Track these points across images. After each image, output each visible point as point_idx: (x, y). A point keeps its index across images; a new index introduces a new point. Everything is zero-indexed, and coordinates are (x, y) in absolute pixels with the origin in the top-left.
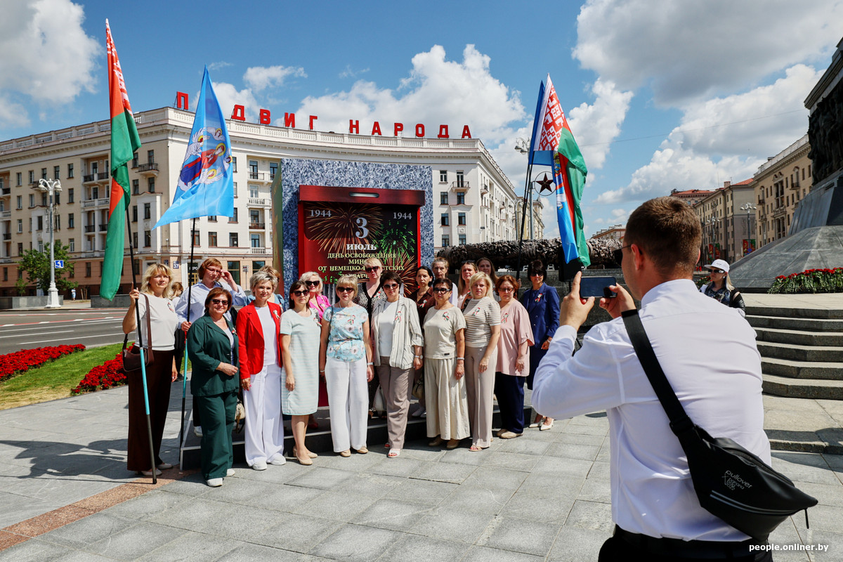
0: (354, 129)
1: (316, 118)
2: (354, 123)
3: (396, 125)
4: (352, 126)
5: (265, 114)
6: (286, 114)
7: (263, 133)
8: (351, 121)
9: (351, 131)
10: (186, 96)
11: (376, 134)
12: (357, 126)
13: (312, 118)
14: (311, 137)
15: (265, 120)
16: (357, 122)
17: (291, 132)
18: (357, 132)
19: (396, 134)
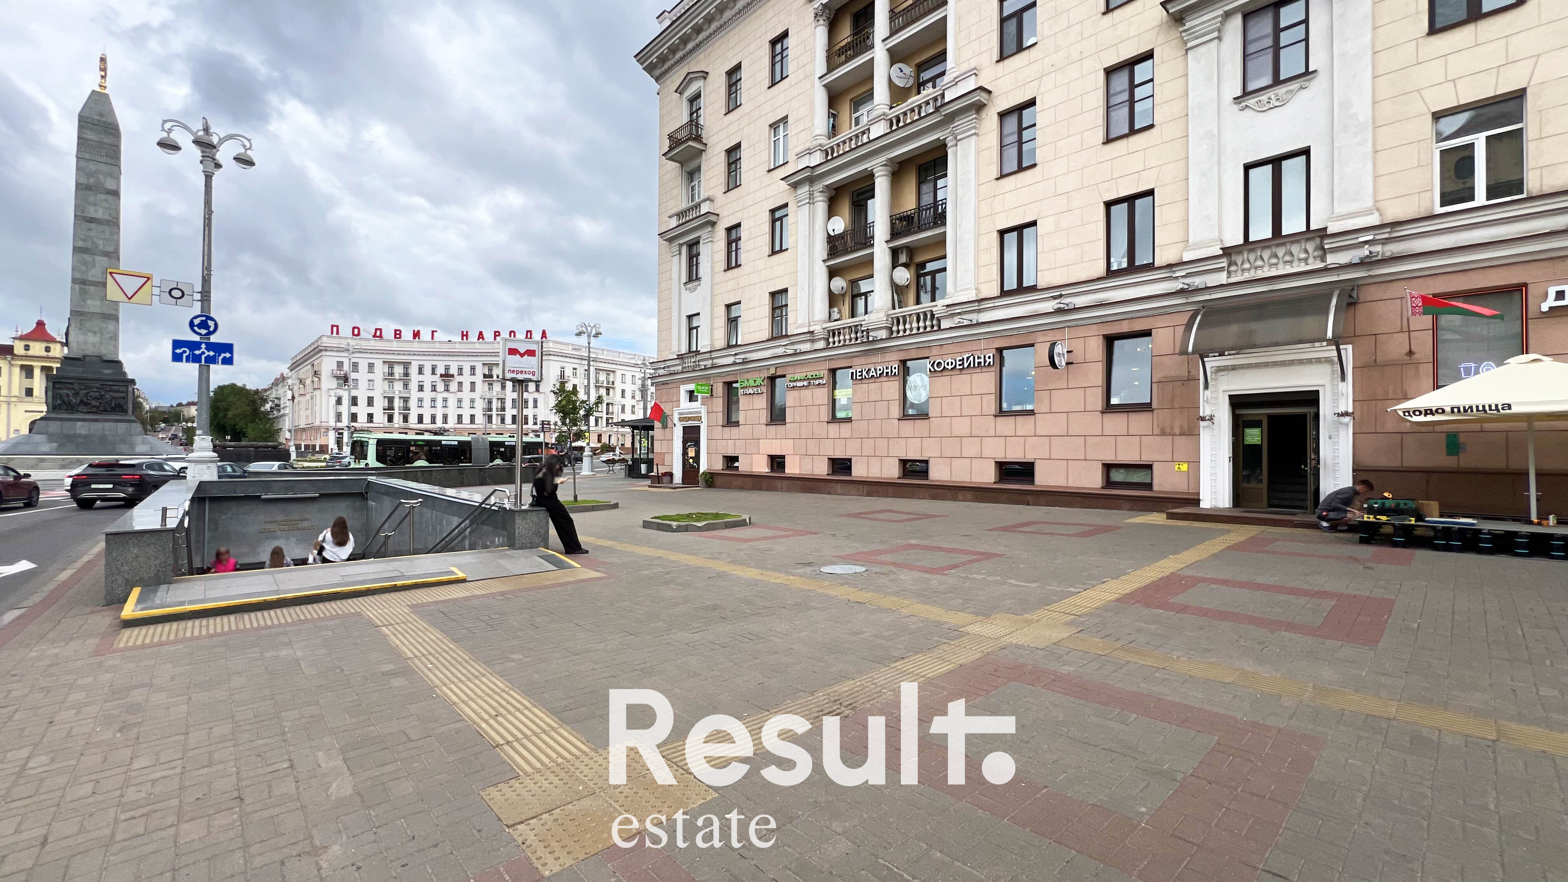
0: (465, 338)
1: (436, 331)
2: (465, 333)
3: (495, 332)
4: (463, 335)
5: (398, 332)
6: (414, 331)
7: (395, 345)
8: (463, 332)
9: (462, 339)
10: (337, 327)
11: (481, 340)
12: (467, 335)
13: (433, 332)
14: (432, 345)
15: (398, 336)
16: (467, 332)
17: (416, 343)
18: (467, 339)
19: (495, 339)
